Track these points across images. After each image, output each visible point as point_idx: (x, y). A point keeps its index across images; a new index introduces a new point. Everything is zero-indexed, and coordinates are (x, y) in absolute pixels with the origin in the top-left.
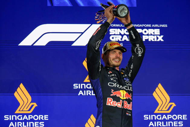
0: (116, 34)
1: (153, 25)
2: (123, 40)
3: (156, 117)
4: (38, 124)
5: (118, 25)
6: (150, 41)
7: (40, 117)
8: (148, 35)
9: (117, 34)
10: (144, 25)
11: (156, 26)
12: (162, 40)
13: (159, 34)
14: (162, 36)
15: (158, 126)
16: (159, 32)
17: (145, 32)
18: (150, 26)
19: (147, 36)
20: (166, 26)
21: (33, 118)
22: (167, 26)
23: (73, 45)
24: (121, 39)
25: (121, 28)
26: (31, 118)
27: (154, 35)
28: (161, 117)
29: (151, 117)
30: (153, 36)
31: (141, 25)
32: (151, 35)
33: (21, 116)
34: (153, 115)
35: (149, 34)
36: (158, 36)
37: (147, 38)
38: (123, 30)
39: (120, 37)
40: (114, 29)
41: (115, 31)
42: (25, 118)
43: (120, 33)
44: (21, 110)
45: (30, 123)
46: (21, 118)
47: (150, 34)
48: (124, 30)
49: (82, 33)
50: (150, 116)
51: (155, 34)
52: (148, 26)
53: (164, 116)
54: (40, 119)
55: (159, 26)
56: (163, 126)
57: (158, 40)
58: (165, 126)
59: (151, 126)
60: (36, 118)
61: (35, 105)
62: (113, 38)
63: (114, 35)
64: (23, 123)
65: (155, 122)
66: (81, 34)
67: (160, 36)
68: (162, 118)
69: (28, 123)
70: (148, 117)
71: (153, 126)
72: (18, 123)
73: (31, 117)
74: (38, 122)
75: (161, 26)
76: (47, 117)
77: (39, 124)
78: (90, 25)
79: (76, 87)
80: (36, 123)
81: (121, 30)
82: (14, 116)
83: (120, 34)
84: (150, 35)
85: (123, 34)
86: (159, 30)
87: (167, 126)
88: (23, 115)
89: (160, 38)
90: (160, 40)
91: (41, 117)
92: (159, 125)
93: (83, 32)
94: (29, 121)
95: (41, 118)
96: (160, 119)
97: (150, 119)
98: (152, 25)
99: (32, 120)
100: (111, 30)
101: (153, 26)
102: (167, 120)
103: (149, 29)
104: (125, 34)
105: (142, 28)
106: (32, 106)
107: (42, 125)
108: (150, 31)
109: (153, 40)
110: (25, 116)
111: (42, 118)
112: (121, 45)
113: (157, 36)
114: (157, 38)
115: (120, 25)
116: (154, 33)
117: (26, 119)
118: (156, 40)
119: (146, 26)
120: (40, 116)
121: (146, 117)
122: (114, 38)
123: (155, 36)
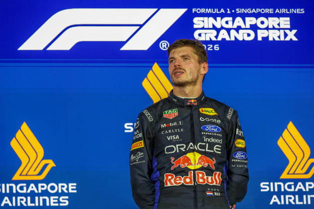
0: (205, 27)
1: (277, 9)
2: (219, 39)
3: (284, 187)
4: (56, 201)
5: (209, 11)
6: (272, 40)
7: (61, 187)
8: (267, 29)
9: (207, 27)
10: (260, 10)
11: (284, 11)
12: (295, 39)
13: (289, 27)
14: (294, 31)
15: (287, 203)
16: (289, 23)
17: (262, 23)
18: (271, 11)
19: (266, 31)
20: (302, 11)
21: (47, 189)
22: (304, 12)
23: (124, 48)
24: (216, 37)
25: (215, 16)
26: (43, 189)
27: (279, 29)
28: (293, 187)
29: (274, 186)
30: (277, 31)
31: (254, 10)
32: (274, 28)
33: (25, 185)
34: (277, 182)
35: (269, 27)
36: (288, 32)
37: (265, 35)
38: (219, 19)
39: (214, 32)
40: (202, 19)
41: (203, 21)
42: (32, 189)
43: (213, 25)
44: (24, 173)
45: (41, 198)
46: (25, 188)
47: (272, 27)
48: (221, 19)
49: (141, 26)
50: (272, 184)
51: (281, 27)
52: (267, 11)
53: (300, 183)
54: (60, 191)
55: (289, 11)
56: (298, 203)
57: (288, 39)
58: (301, 203)
59: (274, 203)
60: (53, 188)
61: (51, 164)
62: (200, 35)
63: (203, 28)
64: (29, 198)
65: (282, 197)
66: (138, 27)
67: (291, 31)
68: (295, 188)
69: (37, 198)
70: (269, 186)
71: (279, 203)
72: (19, 198)
73: (43, 187)
74: (57, 197)
75: (292, 11)
76: (75, 188)
77: (58, 199)
78: (156, 9)
79: (130, 129)
80: (54, 199)
81: (216, 20)
82: (11, 185)
83: (214, 28)
84: (271, 29)
85: (219, 26)
86: (288, 19)
87: (305, 203)
88: (28, 183)
89: (292, 36)
90: (291, 39)
91: (63, 186)
92: (289, 202)
93: (142, 23)
94: (39, 195)
95: (62, 190)
96: (292, 190)
97: (272, 190)
98: (274, 11)
99: (45, 193)
100: (196, 20)
101: (277, 11)
102: (306, 192)
103: (269, 18)
104: (222, 28)
105: (257, 16)
106: (46, 166)
107: (65, 203)
108: (272, 22)
109: (277, 39)
110: (32, 185)
111: (64, 189)
112: (216, 48)
113: (286, 31)
114: (286, 35)
115: (214, 11)
116: (279, 25)
117: (34, 191)
118: (282, 39)
119: (263, 11)
120: (60, 185)
121: (265, 187)
122: (203, 35)
123: (282, 31)
